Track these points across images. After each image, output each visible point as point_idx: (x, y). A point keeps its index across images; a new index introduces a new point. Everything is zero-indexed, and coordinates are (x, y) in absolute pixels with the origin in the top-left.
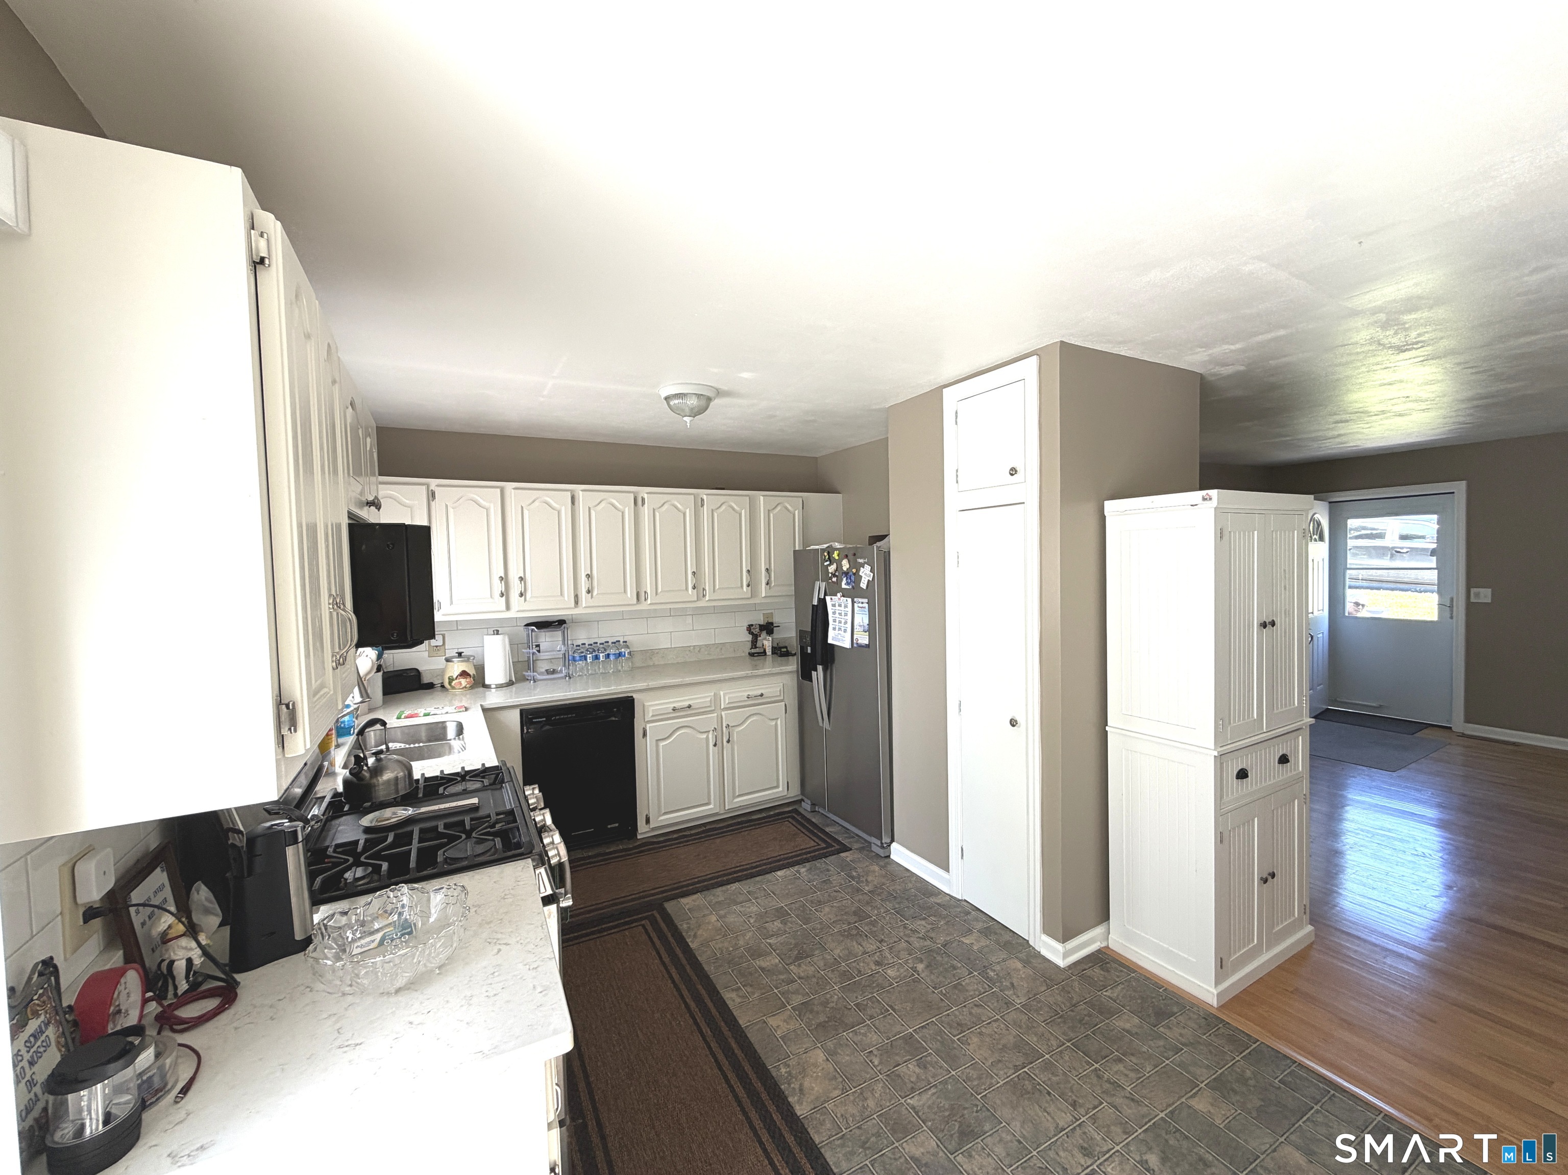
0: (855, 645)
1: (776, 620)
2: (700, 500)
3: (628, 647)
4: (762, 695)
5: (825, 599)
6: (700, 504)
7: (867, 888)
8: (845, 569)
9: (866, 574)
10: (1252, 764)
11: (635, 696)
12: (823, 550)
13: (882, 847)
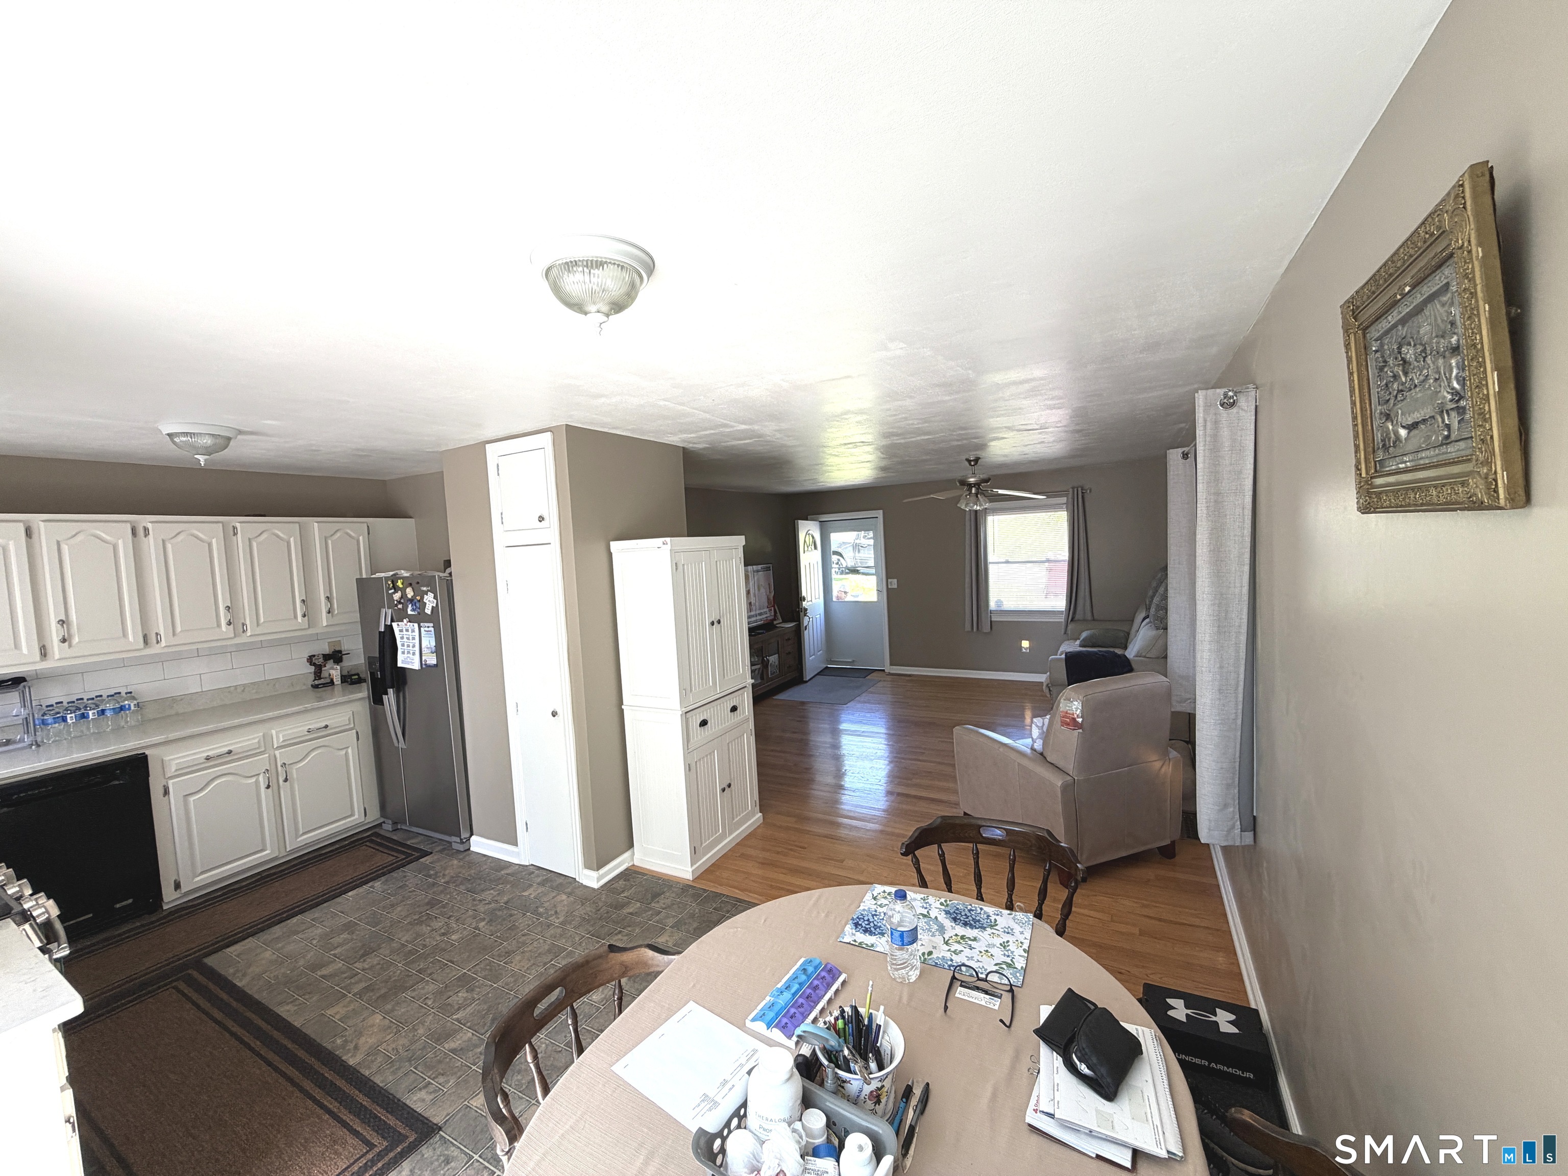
0: (424, 666)
1: (345, 647)
2: (231, 529)
3: (134, 698)
4: (326, 727)
5: (391, 626)
6: (232, 533)
7: (443, 881)
8: (409, 596)
9: (429, 601)
10: (711, 716)
11: (147, 752)
12: (387, 578)
13: (462, 843)
